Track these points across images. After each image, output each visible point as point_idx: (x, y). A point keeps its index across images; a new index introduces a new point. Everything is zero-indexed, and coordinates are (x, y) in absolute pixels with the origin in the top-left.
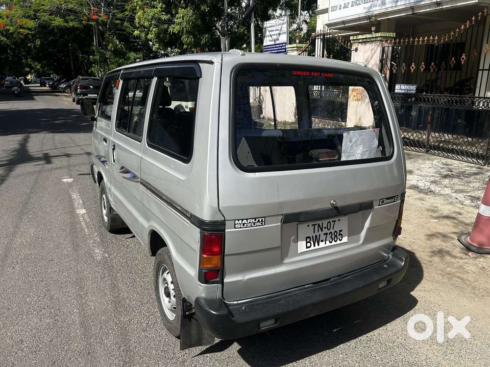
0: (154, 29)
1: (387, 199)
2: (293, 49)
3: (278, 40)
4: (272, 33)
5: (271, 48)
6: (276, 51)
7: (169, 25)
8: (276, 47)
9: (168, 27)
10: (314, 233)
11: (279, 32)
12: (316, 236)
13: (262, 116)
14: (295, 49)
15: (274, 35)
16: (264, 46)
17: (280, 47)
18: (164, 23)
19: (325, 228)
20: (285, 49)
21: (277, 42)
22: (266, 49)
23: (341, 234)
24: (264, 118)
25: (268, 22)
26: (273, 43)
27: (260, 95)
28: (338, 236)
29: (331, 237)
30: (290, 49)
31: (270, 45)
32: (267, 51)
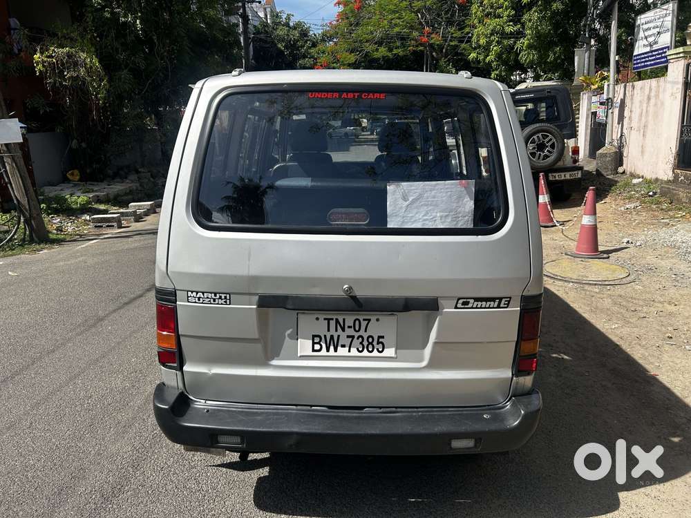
0: (495, 48)
1: (477, 300)
2: (678, 56)
3: (656, 43)
4: (647, 34)
5: (645, 58)
6: (652, 62)
7: (518, 39)
8: (653, 56)
9: (515, 43)
10: (329, 330)
11: (658, 30)
12: (332, 337)
13: (620, 170)
14: (681, 55)
15: (650, 36)
16: (635, 56)
17: (658, 54)
18: (510, 38)
19: (349, 327)
20: (666, 57)
21: (655, 47)
22: (637, 60)
23: (382, 343)
24: (624, 172)
25: (643, 16)
26: (648, 49)
27: (622, 135)
28: (375, 343)
29: (361, 343)
30: (674, 56)
31: (643, 54)
32: (639, 63)
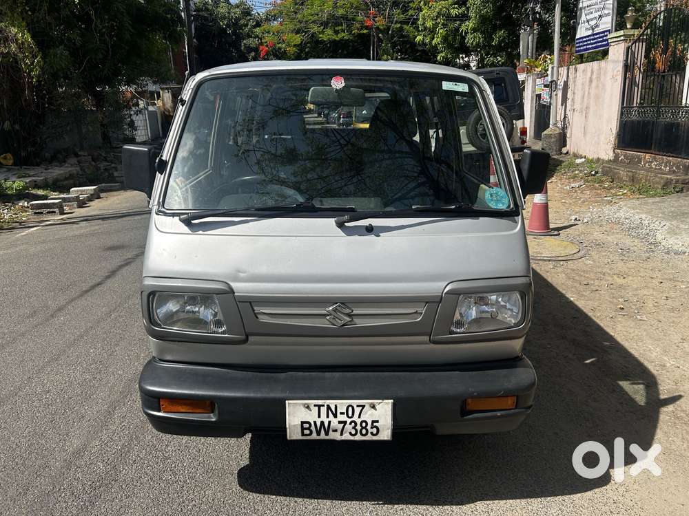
0: (441, 31)
2: (619, 39)
3: (597, 26)
4: (588, 17)
5: (586, 41)
6: (594, 45)
7: (462, 21)
8: (595, 39)
9: (460, 25)
11: (599, 13)
13: (564, 150)
14: (622, 38)
15: (592, 19)
16: (577, 39)
17: (600, 38)
18: (456, 21)
20: (607, 40)
21: (597, 31)
22: (580, 43)
24: (567, 153)
26: (590, 33)
27: (565, 117)
30: (615, 40)
31: (585, 37)
32: (581, 46)
